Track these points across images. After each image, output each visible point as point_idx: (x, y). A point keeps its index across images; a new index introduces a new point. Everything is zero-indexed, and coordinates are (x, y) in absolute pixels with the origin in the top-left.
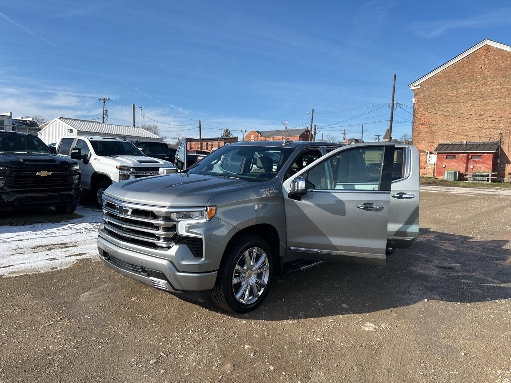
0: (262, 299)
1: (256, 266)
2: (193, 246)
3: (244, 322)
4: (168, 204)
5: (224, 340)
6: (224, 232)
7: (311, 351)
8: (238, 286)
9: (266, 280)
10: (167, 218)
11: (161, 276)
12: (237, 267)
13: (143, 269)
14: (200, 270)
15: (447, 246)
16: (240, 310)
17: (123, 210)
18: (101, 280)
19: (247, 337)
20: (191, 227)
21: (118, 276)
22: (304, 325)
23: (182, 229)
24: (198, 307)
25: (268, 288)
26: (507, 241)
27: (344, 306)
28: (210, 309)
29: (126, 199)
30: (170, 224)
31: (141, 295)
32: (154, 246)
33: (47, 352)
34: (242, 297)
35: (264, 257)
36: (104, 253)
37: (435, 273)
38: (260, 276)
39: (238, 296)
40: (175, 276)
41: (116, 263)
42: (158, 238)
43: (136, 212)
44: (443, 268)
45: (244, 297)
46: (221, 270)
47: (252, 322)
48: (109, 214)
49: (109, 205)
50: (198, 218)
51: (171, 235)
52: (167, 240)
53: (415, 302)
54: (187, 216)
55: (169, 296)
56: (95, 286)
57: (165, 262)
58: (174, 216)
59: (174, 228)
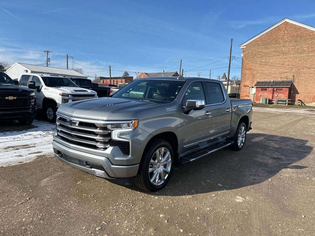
0: (167, 181)
1: (163, 160)
2: (123, 147)
3: (157, 198)
4: (105, 118)
5: (145, 211)
6: (143, 137)
7: (205, 217)
8: (152, 173)
9: (169, 169)
10: (104, 128)
11: (100, 168)
12: (152, 161)
13: (87, 163)
14: (128, 163)
15: (273, 144)
16: (153, 190)
17: (71, 122)
18: (55, 170)
19: (160, 209)
20: (121, 134)
21: (66, 167)
22: (196, 199)
23: (115, 135)
24: (124, 188)
25: (170, 174)
26: (307, 141)
27: (220, 185)
28: (132, 189)
29: (74, 115)
30: (106, 132)
31: (83, 180)
32: (95, 147)
33: (22, 224)
34: (155, 181)
35: (168, 153)
36: (58, 152)
37: (270, 161)
38: (165, 166)
39: (152, 180)
40: (111, 168)
41: (67, 159)
42: (97, 142)
43: (81, 124)
44: (274, 158)
45: (156, 180)
46: (141, 164)
47: (162, 198)
48: (61, 125)
49: (61, 119)
50: (126, 128)
51: (107, 139)
52: (105, 143)
53: (263, 181)
54: (118, 126)
55: (103, 181)
56: (51, 174)
57: (103, 159)
58: (109, 127)
59: (110, 135)
